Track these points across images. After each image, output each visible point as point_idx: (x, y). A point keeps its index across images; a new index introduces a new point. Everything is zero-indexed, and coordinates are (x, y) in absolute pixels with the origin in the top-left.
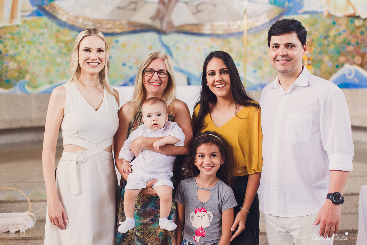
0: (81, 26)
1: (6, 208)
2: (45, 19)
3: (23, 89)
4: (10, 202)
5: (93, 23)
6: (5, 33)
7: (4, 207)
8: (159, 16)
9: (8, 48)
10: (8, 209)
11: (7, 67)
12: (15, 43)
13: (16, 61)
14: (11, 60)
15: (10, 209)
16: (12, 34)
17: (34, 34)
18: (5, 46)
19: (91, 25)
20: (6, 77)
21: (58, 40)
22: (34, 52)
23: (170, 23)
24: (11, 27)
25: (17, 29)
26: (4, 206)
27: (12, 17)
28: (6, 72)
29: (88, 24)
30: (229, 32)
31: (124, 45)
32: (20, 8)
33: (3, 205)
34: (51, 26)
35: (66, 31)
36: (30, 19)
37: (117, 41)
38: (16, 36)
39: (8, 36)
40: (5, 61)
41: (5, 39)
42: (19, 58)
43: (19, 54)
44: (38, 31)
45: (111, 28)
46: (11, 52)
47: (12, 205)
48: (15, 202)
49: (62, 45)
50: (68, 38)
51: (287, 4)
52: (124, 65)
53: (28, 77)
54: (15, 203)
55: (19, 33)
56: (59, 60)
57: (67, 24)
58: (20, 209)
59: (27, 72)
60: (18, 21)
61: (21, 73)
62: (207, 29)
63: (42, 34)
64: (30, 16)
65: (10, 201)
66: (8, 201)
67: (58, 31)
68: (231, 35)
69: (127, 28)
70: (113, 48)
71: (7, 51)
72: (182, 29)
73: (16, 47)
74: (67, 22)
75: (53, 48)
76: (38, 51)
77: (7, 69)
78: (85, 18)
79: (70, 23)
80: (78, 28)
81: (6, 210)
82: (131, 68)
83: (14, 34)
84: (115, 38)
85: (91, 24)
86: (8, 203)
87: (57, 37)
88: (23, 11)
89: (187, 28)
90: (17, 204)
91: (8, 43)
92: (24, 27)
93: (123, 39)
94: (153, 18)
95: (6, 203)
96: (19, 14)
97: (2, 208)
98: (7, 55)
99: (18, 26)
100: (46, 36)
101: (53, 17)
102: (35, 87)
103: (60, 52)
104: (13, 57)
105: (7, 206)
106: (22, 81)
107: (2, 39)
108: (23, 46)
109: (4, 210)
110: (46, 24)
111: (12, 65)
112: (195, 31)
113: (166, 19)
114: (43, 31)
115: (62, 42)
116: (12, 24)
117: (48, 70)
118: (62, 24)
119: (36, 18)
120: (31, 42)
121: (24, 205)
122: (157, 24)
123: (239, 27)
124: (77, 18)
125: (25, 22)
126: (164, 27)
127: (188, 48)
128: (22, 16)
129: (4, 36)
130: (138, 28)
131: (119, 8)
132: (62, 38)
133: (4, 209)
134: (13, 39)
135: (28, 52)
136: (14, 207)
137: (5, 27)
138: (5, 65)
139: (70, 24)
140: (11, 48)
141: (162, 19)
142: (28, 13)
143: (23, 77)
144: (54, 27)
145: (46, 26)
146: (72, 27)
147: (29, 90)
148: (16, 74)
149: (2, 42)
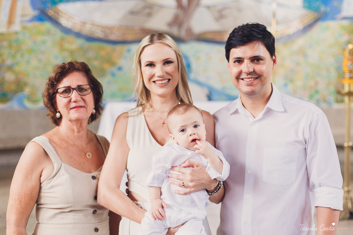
0: (88, 34)
2: (47, 25)
3: (21, 104)
9: (4, 57)
12: (13, 51)
13: (14, 72)
14: (8, 71)
16: (10, 42)
17: (34, 42)
18: (1, 55)
20: (2, 90)
21: (62, 49)
22: (34, 62)
24: (9, 34)
25: (16, 37)
27: (10, 22)
28: (2, 83)
32: (19, 12)
35: (71, 38)
36: (30, 25)
37: (129, 51)
38: (14, 44)
39: (5, 44)
40: (1, 72)
42: (17, 69)
43: (17, 63)
44: (39, 38)
46: (9, 62)
49: (66, 54)
50: (74, 46)
51: (323, 8)
53: (27, 91)
55: (17, 41)
59: (26, 84)
60: (17, 27)
61: (20, 85)
63: (44, 42)
64: (31, 21)
67: (62, 40)
70: (125, 57)
71: (3, 61)
72: (203, 37)
73: (14, 56)
75: (56, 57)
76: (40, 61)
78: (93, 24)
79: (77, 29)
84: (126, 47)
87: (61, 46)
88: (23, 16)
89: (209, 36)
91: (5, 51)
92: (24, 34)
96: (17, 20)
98: (3, 66)
99: (16, 33)
100: (49, 44)
101: (55, 22)
102: (35, 102)
104: (10, 68)
106: (20, 95)
108: (22, 56)
111: (9, 77)
114: (44, 38)
115: (67, 50)
116: (10, 30)
118: (67, 31)
119: (37, 24)
120: (31, 51)
122: (174, 31)
124: (84, 23)
125: (24, 28)
127: (210, 58)
128: (22, 22)
131: (132, 13)
132: (67, 46)
134: (10, 46)
135: (28, 62)
137: (1, 34)
139: (76, 31)
140: (8, 57)
142: (28, 18)
143: (22, 90)
144: (58, 34)
145: (48, 32)
146: (78, 35)
147: (28, 104)
148: (13, 87)
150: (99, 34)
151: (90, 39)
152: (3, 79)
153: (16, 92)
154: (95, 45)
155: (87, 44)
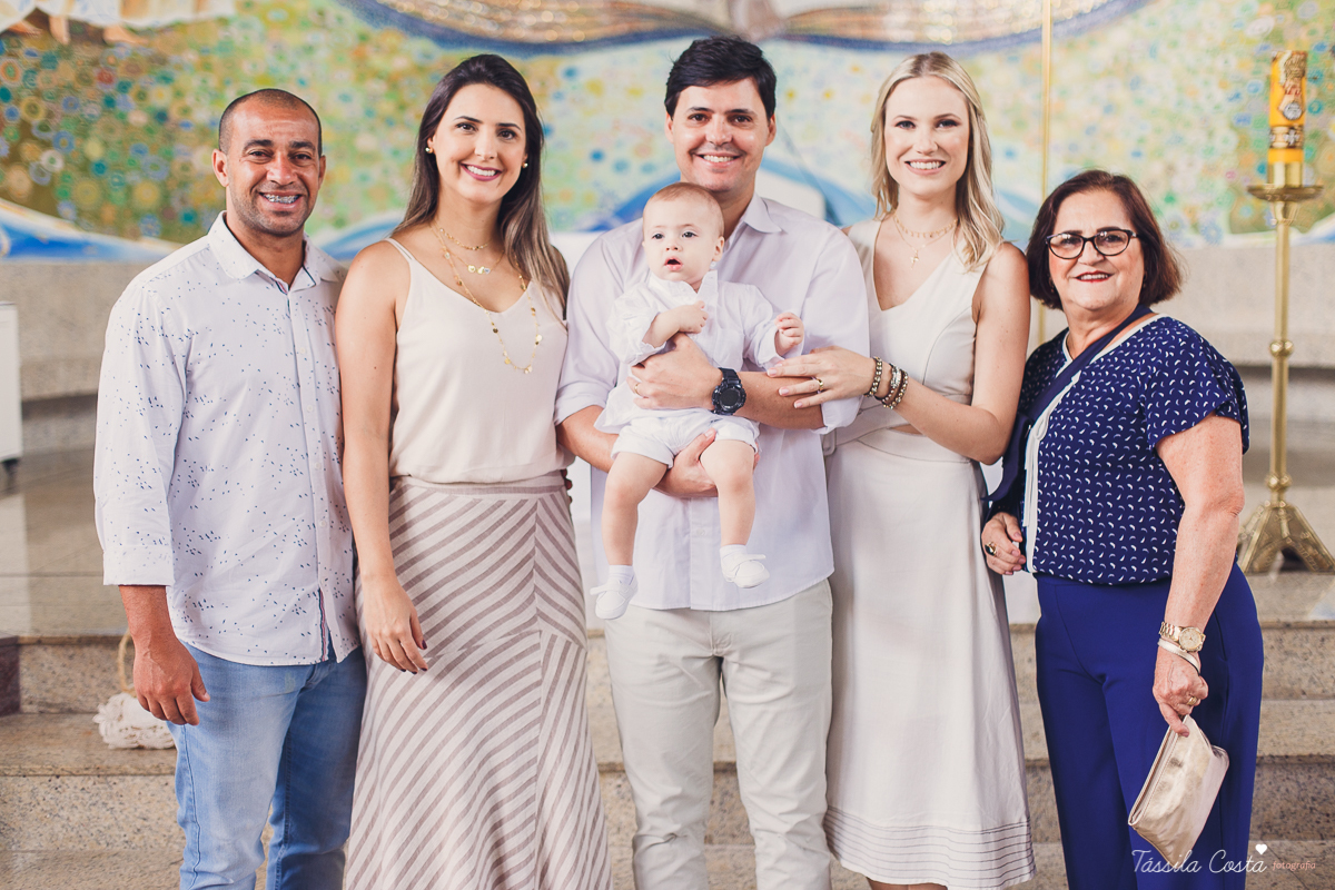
0: (444, 18)
5: (486, 8)
6: (179, 48)
9: (189, 100)
11: (186, 167)
12: (213, 82)
14: (201, 142)
16: (204, 51)
17: (279, 50)
18: (179, 94)
19: (480, 16)
20: (183, 201)
21: (364, 72)
23: (762, 4)
24: (200, 25)
25: (221, 34)
28: (184, 184)
29: (468, 10)
30: (976, 34)
31: (596, 88)
34: (340, 19)
35: (390, 37)
37: (570, 73)
38: (216, 59)
39: (191, 57)
40: (179, 146)
41: (180, 67)
44: (293, 39)
45: (549, 26)
46: (201, 116)
49: (378, 87)
50: (400, 63)
52: (597, 156)
55: (225, 47)
56: (366, 142)
57: (395, 11)
62: (894, 26)
63: (309, 49)
67: (363, 38)
68: (987, 43)
69: (607, 25)
70: (559, 96)
71: (186, 111)
72: (804, 25)
73: (216, 96)
74: (393, 5)
75: (345, 98)
77: (187, 174)
79: (406, 7)
80: (433, 26)
82: (620, 167)
83: (208, 51)
84: (563, 62)
85: (478, 12)
87: (360, 59)
89: (824, 24)
91: (191, 82)
92: (245, 26)
93: (591, 64)
98: (187, 125)
100: (322, 54)
103: (369, 113)
104: (206, 134)
107: (168, 69)
110: (321, 13)
112: (855, 32)
114: (309, 37)
115: (377, 75)
116: (203, 15)
118: (377, 12)
122: (716, 10)
123: (1015, 17)
125: (247, 5)
126: (741, 21)
127: (828, 95)
129: (174, 58)
130: (648, 25)
132: (377, 61)
134: (206, 66)
138: (178, 161)
139: (405, 10)
140: (198, 100)
144: (349, 22)
145: (320, 20)
146: (412, 24)
149: (166, 79)
150: (473, 18)
155: (440, 54)
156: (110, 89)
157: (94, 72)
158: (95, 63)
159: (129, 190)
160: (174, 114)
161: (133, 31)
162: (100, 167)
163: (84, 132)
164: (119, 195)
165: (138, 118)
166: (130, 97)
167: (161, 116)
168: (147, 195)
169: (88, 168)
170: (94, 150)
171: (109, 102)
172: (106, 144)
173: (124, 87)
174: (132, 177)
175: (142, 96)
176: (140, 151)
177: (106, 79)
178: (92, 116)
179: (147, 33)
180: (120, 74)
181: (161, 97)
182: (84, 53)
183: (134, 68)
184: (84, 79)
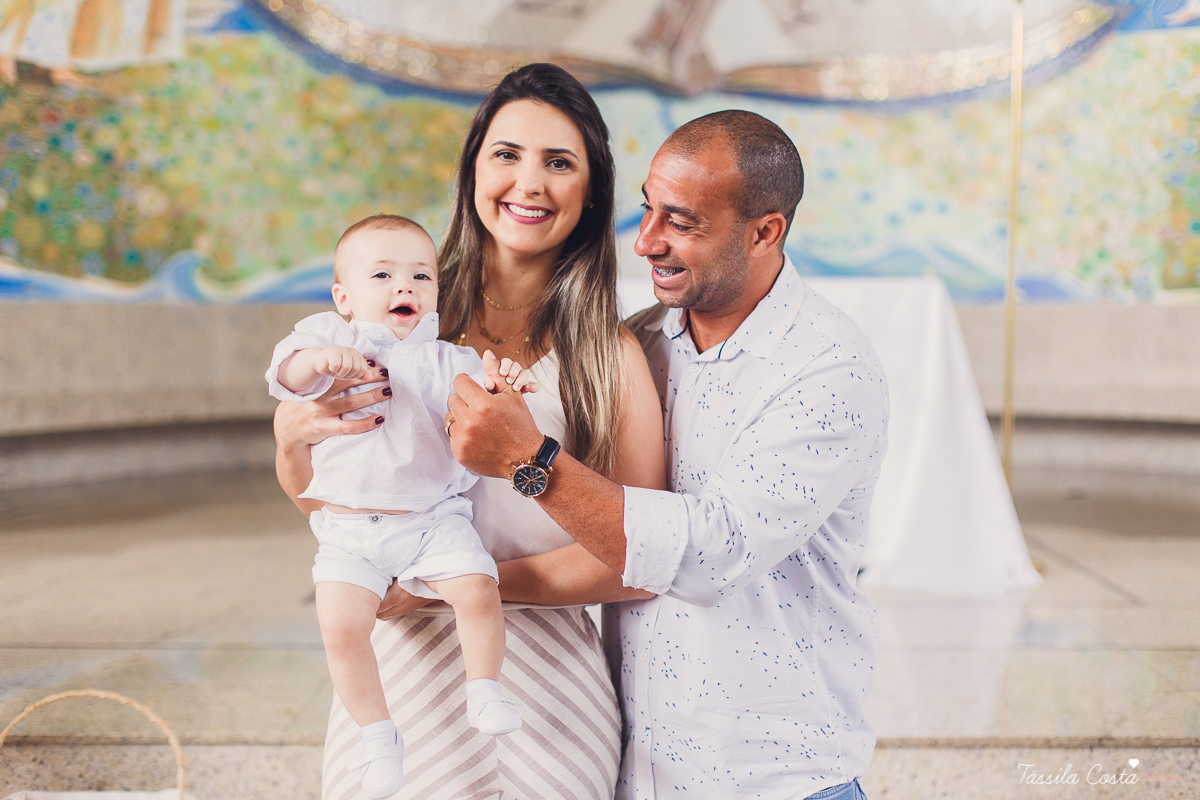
0: (392, 67)
1: (89, 767)
2: (267, 43)
3: (186, 286)
4: (104, 744)
5: (434, 58)
6: (127, 90)
7: (82, 763)
8: (662, 33)
9: (136, 142)
10: (97, 773)
12: (160, 124)
13: (164, 187)
14: (147, 183)
15: (103, 773)
16: (152, 94)
17: (227, 94)
18: (125, 135)
19: (426, 66)
20: (127, 240)
21: (310, 117)
22: (226, 159)
23: (701, 61)
24: (150, 69)
25: (169, 78)
26: (78, 758)
27: (153, 32)
28: (129, 225)
29: (416, 60)
32: (179, 1)
33: (76, 754)
34: (288, 64)
35: (338, 84)
36: (213, 41)
38: (164, 102)
39: (138, 99)
40: (124, 187)
41: (127, 109)
42: (173, 177)
43: (174, 161)
44: (241, 84)
46: (148, 156)
47: (110, 754)
48: (125, 742)
49: (323, 132)
50: (346, 110)
53: (204, 245)
54: (124, 749)
55: (174, 91)
56: (311, 186)
57: (344, 60)
58: (143, 774)
59: (200, 225)
60: (172, 48)
61: (182, 229)
62: (830, 83)
63: (255, 95)
64: (215, 29)
65: (102, 741)
66: (98, 738)
67: (311, 86)
68: (919, 101)
71: (132, 152)
72: (744, 81)
73: (163, 139)
74: (341, 55)
75: (292, 143)
76: (242, 153)
77: (133, 215)
78: (405, 42)
79: (354, 56)
80: (380, 76)
81: (87, 776)
83: (156, 94)
85: (426, 62)
86: (99, 748)
87: (307, 106)
88: (191, 13)
89: (763, 80)
90: (132, 752)
91: (137, 123)
92: (194, 70)
94: (642, 43)
95: (88, 744)
96: (175, 24)
97: (70, 768)
98: (133, 167)
99: (172, 66)
100: (270, 100)
101: (291, 34)
102: (228, 279)
103: (315, 158)
104: (152, 175)
105: (92, 759)
106: (182, 258)
107: (115, 111)
108: (190, 137)
109: (81, 776)
110: (270, 60)
111: (150, 202)
112: (791, 88)
113: (688, 47)
114: (257, 83)
115: (326, 122)
116: (152, 57)
117: (273, 224)
118: (326, 61)
119: (234, 38)
120: (215, 123)
121: (161, 755)
122: (655, 63)
124: (377, 38)
125: (196, 51)
126: (681, 72)
128: (189, 32)
129: (122, 99)
131: (524, 6)
132: (324, 108)
133: (82, 769)
134: (153, 108)
135: (207, 158)
136: (120, 762)
137: (125, 70)
138: (124, 201)
139: (352, 61)
140: (145, 142)
141: (672, 46)
142: (207, 21)
143: (188, 245)
144: (299, 69)
145: (268, 66)
146: (359, 73)
147: (206, 288)
148: (162, 234)
149: (113, 120)
150: (420, 69)
151: (397, 86)
152: (130, 209)
153: (169, 250)
154: (411, 104)
155: (386, 102)
156: (57, 129)
157: (40, 112)
158: (42, 102)
159: (73, 230)
160: (121, 155)
161: (81, 73)
162: (44, 207)
163: (28, 169)
164: (62, 235)
165: (84, 158)
166: (76, 138)
167: (107, 157)
168: (91, 235)
169: (31, 206)
170: (38, 188)
171: (55, 143)
172: (51, 184)
173: (70, 128)
174: (77, 216)
175: (88, 136)
176: (84, 190)
177: (53, 118)
178: (37, 154)
179: (96, 75)
180: (67, 114)
181: (107, 138)
182: (31, 92)
183: (81, 108)
184: (30, 118)
